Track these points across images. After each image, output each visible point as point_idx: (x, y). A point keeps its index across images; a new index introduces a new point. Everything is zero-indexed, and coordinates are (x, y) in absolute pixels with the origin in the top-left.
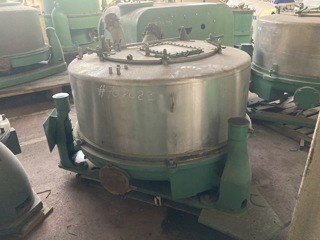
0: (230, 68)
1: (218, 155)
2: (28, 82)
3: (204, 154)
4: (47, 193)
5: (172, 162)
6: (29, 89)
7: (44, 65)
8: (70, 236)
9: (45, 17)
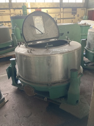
0: (71, 50)
1: (67, 83)
2: (4, 53)
3: (62, 82)
4: (7, 94)
5: (49, 85)
6: (5, 56)
7: (10, 47)
8: (13, 110)
9: (12, 29)
